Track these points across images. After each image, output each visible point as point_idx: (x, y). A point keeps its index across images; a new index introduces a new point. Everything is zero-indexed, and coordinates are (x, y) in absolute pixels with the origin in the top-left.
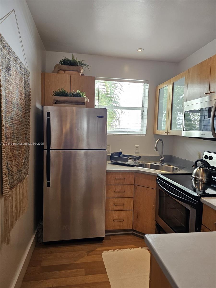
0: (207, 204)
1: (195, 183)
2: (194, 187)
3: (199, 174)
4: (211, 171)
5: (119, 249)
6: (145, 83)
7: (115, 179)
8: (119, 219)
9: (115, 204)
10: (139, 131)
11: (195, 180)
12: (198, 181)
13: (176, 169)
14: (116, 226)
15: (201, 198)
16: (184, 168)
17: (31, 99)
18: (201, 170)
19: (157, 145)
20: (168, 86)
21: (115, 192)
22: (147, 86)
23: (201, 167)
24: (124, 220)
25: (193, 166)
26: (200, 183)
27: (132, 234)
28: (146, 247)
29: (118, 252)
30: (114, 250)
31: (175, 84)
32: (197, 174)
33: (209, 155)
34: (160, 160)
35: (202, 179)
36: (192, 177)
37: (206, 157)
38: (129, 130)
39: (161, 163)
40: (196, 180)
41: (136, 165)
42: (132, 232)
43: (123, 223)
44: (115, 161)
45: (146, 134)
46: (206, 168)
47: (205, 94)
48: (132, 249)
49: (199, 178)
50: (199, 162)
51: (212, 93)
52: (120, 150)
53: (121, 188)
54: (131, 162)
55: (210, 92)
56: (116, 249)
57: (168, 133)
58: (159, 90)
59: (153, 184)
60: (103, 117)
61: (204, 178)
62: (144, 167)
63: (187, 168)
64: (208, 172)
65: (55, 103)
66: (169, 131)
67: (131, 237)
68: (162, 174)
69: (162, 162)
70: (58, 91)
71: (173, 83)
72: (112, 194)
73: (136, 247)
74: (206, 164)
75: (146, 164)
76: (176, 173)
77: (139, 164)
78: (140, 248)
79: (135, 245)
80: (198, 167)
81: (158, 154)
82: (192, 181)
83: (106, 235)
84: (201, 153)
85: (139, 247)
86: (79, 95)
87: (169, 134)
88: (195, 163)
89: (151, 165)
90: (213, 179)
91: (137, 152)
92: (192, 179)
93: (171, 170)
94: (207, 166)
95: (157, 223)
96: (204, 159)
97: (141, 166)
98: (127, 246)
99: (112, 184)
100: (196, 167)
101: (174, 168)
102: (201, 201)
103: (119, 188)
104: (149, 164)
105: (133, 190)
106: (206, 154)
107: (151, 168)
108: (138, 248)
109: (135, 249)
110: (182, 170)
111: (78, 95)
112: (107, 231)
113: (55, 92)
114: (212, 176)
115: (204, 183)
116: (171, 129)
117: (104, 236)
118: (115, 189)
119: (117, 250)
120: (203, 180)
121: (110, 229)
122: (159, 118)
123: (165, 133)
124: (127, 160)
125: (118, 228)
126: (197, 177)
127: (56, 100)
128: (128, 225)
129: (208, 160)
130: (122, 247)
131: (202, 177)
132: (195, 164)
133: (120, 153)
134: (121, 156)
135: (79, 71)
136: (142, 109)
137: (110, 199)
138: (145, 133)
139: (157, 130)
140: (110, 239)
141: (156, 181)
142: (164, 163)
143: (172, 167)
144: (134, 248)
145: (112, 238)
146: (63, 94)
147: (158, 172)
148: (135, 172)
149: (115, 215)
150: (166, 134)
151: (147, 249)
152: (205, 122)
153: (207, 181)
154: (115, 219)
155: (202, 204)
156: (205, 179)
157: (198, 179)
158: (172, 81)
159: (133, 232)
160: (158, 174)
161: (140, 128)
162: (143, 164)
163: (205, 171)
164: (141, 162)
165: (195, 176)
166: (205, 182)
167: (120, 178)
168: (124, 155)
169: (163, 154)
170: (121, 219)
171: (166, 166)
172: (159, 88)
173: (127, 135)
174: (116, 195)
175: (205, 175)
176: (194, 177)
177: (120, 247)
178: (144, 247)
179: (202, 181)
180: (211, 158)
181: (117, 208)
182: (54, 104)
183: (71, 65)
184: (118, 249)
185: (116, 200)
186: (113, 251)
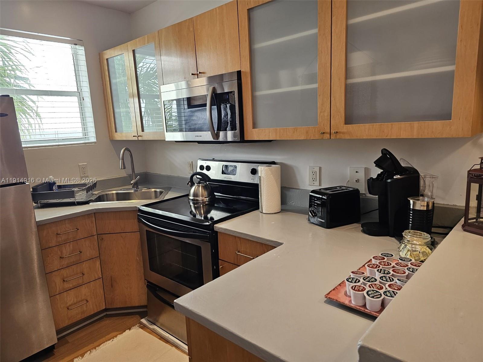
0: (223, 231)
1: (195, 208)
2: (194, 213)
3: (199, 194)
4: (211, 185)
5: (92, 349)
6: (76, 45)
7: (57, 234)
8: (79, 302)
9: (65, 280)
10: (80, 135)
11: (194, 204)
12: (198, 204)
13: (161, 193)
14: (76, 314)
15: (215, 225)
16: (171, 188)
18: (201, 187)
19: (123, 159)
20: (123, 54)
21: (60, 257)
22: (81, 51)
23: (199, 183)
24: (88, 300)
25: (189, 183)
26: (201, 205)
27: (106, 317)
28: (136, 326)
29: (92, 354)
30: (82, 355)
31: (136, 52)
32: (196, 194)
33: (205, 164)
34: (132, 182)
35: (202, 200)
36: (189, 199)
37: (202, 168)
38: (61, 136)
39: (133, 187)
40: (195, 202)
41: (92, 200)
42: (105, 314)
43: (87, 306)
44: (45, 201)
45: (96, 141)
46: (205, 184)
47: (192, 74)
48: (115, 338)
49: (199, 199)
50: (195, 177)
51: (202, 74)
52: (51, 178)
53: (71, 248)
54: (80, 196)
55: (200, 73)
56: (86, 352)
57: (138, 136)
58: (107, 59)
59: (133, 224)
60: (6, 115)
61: (205, 198)
62: (106, 200)
63: (175, 187)
64: (209, 188)
66: (140, 133)
67: (107, 322)
68: (146, 206)
69: (136, 185)
71: (134, 51)
72: (55, 264)
73: (120, 333)
74: (205, 178)
75: (109, 194)
76: (165, 199)
77: (96, 197)
78: (127, 331)
79: (116, 331)
80: (196, 185)
81: (123, 174)
82: (190, 205)
83: (58, 339)
84: (192, 162)
85: (125, 331)
87: (140, 138)
88: (189, 178)
89: (117, 194)
90: (216, 197)
91: (86, 175)
92: (189, 203)
93: (153, 195)
94: (207, 180)
95: (148, 282)
96: (199, 170)
97: (100, 199)
98: (104, 339)
99: (51, 245)
100: (193, 184)
101: (157, 191)
102: (215, 230)
103: (67, 250)
104: (113, 194)
105: (96, 243)
106: (200, 163)
107: (117, 200)
108: (124, 333)
109: (120, 337)
110: (170, 192)
112: (58, 332)
114: (215, 193)
115: (206, 205)
116: (143, 130)
117: (56, 341)
118: (59, 253)
119: (89, 352)
120: (204, 200)
121: (62, 325)
122: (117, 110)
123: (134, 136)
124: (72, 194)
125: (79, 317)
126: (197, 198)
128: (96, 305)
129: (205, 171)
130: (96, 344)
131: (203, 196)
132: (190, 180)
133: (50, 185)
134: (54, 188)
136: (79, 94)
137: (54, 273)
138: (93, 139)
139: (116, 132)
140: (69, 342)
141: (138, 218)
142: (139, 187)
143: (153, 190)
144: (118, 335)
145: (70, 339)
147: (136, 203)
148: (94, 213)
149: (70, 298)
150: (136, 139)
151: (138, 328)
152: (186, 114)
153: (210, 201)
154: (70, 305)
155: (217, 232)
156: (207, 198)
157: (198, 200)
158: (130, 45)
159: (108, 313)
160: (137, 206)
161: (80, 130)
162: (103, 195)
163: (205, 187)
164: (96, 193)
165: (193, 197)
166: (208, 203)
167: (67, 229)
168: (60, 187)
169: (134, 172)
170: (82, 301)
171: (143, 190)
172: (106, 57)
173: (59, 145)
174: (65, 262)
175: (206, 193)
176: (192, 200)
177: (91, 346)
178: (133, 327)
179: (203, 202)
180: (208, 168)
181: (71, 285)
184: (90, 350)
185: (65, 272)
186: (81, 357)
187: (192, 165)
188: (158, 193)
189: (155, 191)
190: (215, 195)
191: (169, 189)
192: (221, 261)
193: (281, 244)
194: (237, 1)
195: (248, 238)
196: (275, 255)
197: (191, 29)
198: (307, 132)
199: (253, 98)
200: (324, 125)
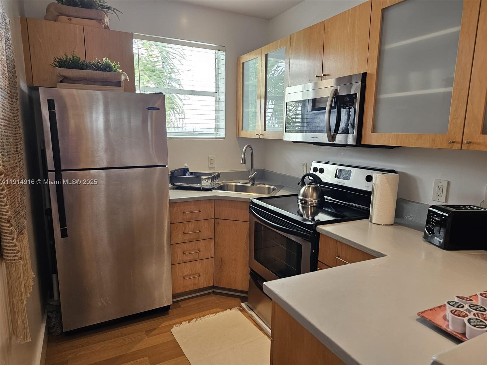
0: (325, 233)
1: (303, 208)
2: (301, 213)
3: (308, 194)
4: (322, 188)
5: (198, 317)
6: (219, 50)
7: (184, 212)
8: (193, 274)
9: (185, 253)
10: (213, 131)
11: (302, 203)
12: (306, 204)
13: (274, 189)
14: (190, 285)
15: (318, 226)
16: (284, 186)
17: (16, 74)
18: (311, 188)
19: (245, 155)
20: (257, 58)
21: (184, 233)
22: (223, 55)
23: (310, 184)
24: (200, 274)
25: (300, 183)
26: (310, 206)
27: (213, 294)
28: (237, 308)
29: (197, 322)
30: (190, 321)
31: (268, 56)
32: (306, 194)
33: (319, 166)
34: (250, 177)
35: (311, 201)
36: (298, 198)
37: (315, 169)
38: (198, 130)
39: (251, 181)
40: (304, 202)
41: (215, 188)
42: (212, 290)
43: (199, 279)
44: (179, 184)
45: (225, 137)
46: (316, 185)
47: (317, 77)
48: (217, 313)
49: (308, 200)
50: (307, 178)
51: (326, 76)
52: (186, 165)
53: (193, 226)
54: (206, 184)
55: (324, 75)
56: (193, 319)
57: (260, 135)
58: (243, 63)
59: (244, 215)
60: (159, 109)
61: (314, 199)
62: (226, 190)
63: (288, 187)
64: (319, 190)
65: (61, 82)
66: (262, 132)
67: (213, 298)
68: (258, 199)
69: (253, 180)
70: (65, 58)
71: (267, 55)
72: (179, 238)
73: (222, 310)
74: (317, 180)
75: (229, 185)
76: (276, 195)
77: (218, 186)
78: (228, 310)
79: (219, 308)
80: (306, 185)
81: (244, 168)
82: (299, 205)
83: (173, 302)
84: (307, 163)
85: (226, 310)
86: (109, 68)
87: (261, 137)
88: (301, 179)
89: (236, 186)
90: (326, 200)
91: (213, 166)
92: (298, 202)
93: (267, 190)
94: (318, 182)
95: (252, 270)
96: (312, 172)
97: (221, 188)
98: (208, 311)
99: (178, 221)
100: (303, 184)
101: (271, 188)
102: (317, 231)
103: (190, 227)
104: (232, 185)
105: (213, 227)
106: (314, 165)
107: (236, 191)
108: (225, 311)
109: (221, 313)
110: (282, 190)
111: (107, 68)
112: (174, 296)
113: (57, 60)
114: (324, 196)
115: (314, 206)
116: (265, 130)
117: (172, 303)
118: (183, 229)
119: (195, 319)
120: (313, 201)
121: (178, 291)
122: (245, 110)
123: (256, 135)
124: (199, 181)
125: (191, 288)
126: (306, 199)
127: (62, 76)
128: (206, 281)
129: (318, 174)
130: (201, 314)
131: (312, 198)
132: (302, 180)
133: (185, 171)
134: (187, 174)
135: (101, 20)
136: (216, 95)
137: (177, 245)
138: (223, 136)
139: (242, 130)
140: (181, 307)
141: (250, 210)
142: (255, 182)
143: (267, 186)
144: (220, 311)
145: (182, 304)
146: (76, 65)
147: (251, 196)
148: (215, 199)
149: (187, 269)
150: (258, 137)
151: (238, 310)
152: (309, 117)
153: (319, 203)
154: (186, 276)
155: (318, 234)
156: (316, 200)
157: (306, 201)
158: (264, 50)
159: (215, 290)
160: (250, 198)
161: (214, 126)
162: (224, 186)
163: (315, 189)
164: (220, 182)
165: (303, 197)
166: (316, 205)
167: (192, 210)
168: (191, 174)
169: (253, 168)
170: (195, 274)
171: (258, 186)
172: (242, 61)
173: (195, 138)
174: (187, 238)
175: (315, 195)
176: (301, 200)
177: (197, 315)
178: (233, 308)
179: (312, 204)
180: (322, 171)
181: (189, 259)
182: (58, 83)
183: (82, 7)
184: (196, 318)
185: (185, 246)
186: (188, 322)
187: (307, 166)
188: (271, 190)
189: (269, 188)
190: (325, 199)
191: (281, 187)
192: (320, 263)
193: (385, 255)
194: (372, 1)
195: (349, 244)
196: (373, 264)
197: (322, 32)
198: (433, 140)
199: (377, 101)
200: (454, 133)
